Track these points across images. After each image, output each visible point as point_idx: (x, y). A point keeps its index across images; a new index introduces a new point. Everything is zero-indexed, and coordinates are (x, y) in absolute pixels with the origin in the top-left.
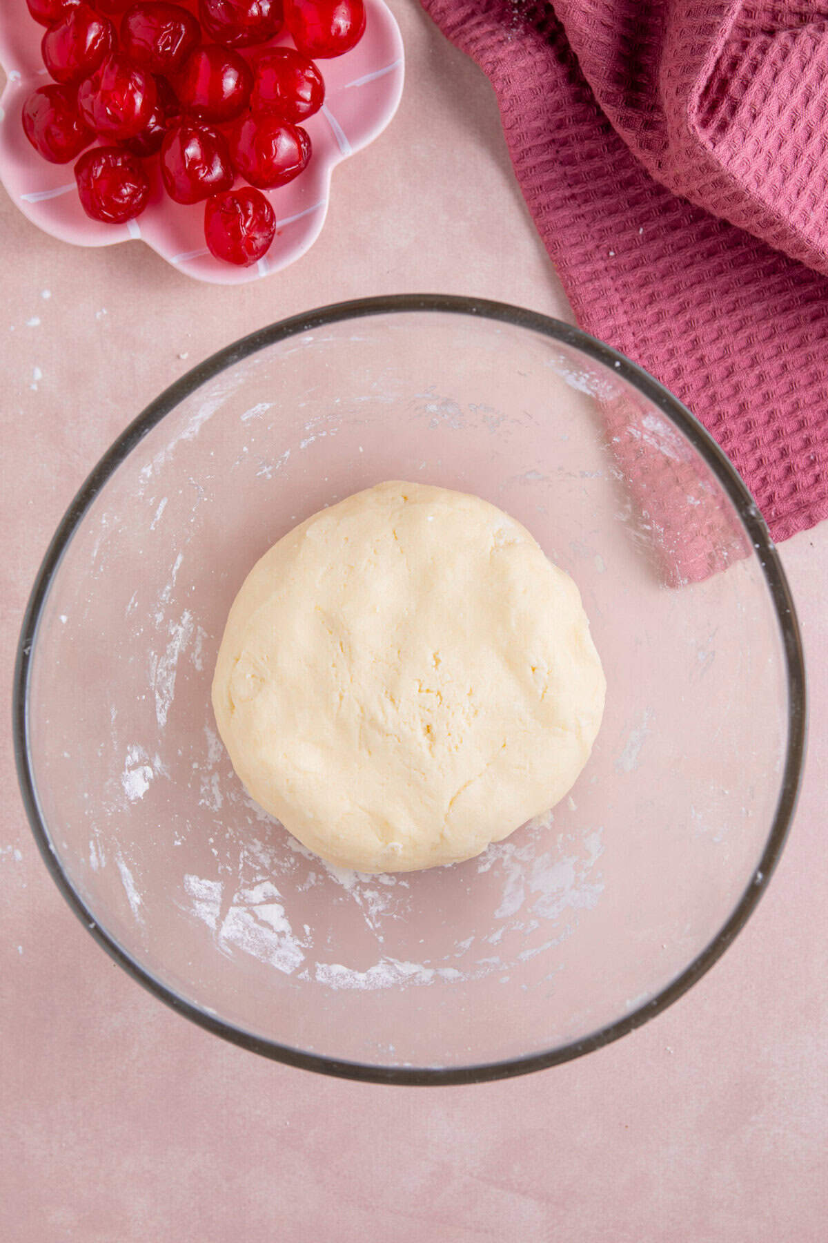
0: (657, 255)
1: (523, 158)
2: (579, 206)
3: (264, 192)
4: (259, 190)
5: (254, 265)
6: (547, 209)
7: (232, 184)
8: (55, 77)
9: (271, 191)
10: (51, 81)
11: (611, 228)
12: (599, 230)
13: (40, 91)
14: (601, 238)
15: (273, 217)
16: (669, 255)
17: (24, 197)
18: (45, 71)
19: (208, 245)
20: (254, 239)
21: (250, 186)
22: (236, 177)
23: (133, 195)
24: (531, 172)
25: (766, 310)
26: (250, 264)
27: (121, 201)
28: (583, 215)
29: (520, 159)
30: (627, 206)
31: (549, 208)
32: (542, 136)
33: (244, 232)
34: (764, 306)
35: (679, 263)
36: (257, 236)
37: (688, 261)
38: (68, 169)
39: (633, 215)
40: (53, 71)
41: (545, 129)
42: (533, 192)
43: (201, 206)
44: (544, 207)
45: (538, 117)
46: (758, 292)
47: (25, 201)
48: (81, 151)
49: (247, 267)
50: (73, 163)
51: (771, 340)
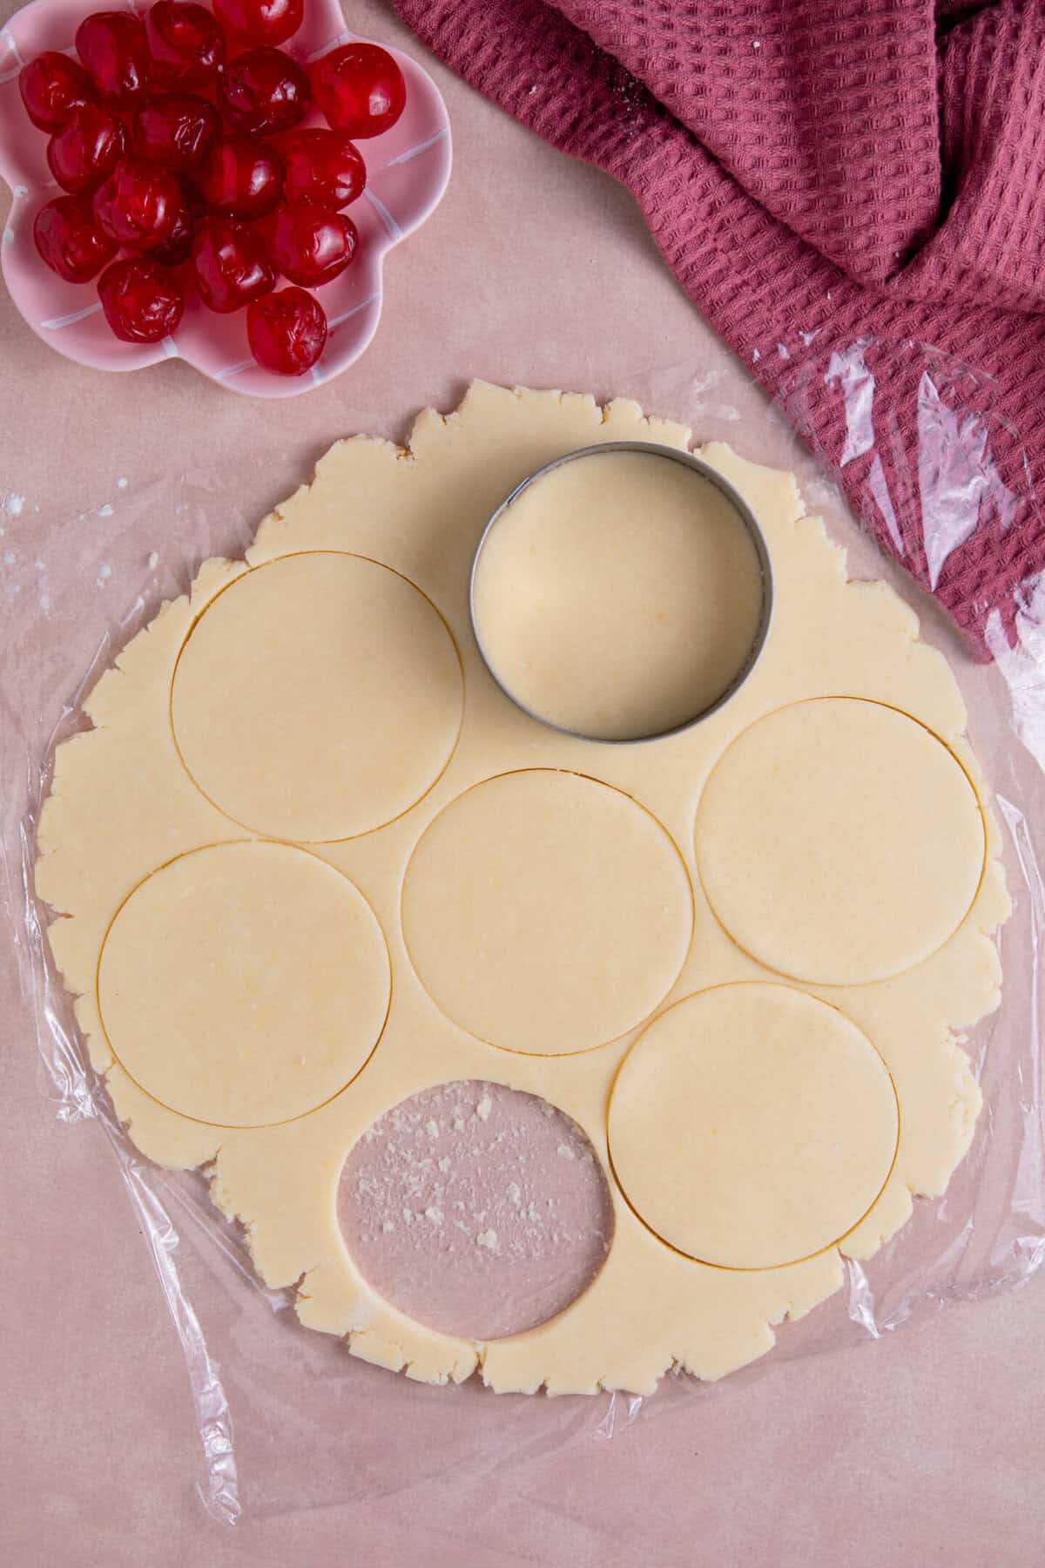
0: (852, 319)
1: (681, 256)
2: (754, 291)
3: (310, 290)
4: (306, 289)
5: (308, 372)
6: (721, 305)
7: (274, 285)
8: (66, 189)
9: (318, 289)
10: (62, 193)
11: (794, 306)
12: (782, 311)
13: (50, 205)
14: (786, 319)
15: (322, 317)
16: (865, 317)
17: (45, 324)
18: (54, 183)
19: (254, 355)
20: (305, 343)
21: (293, 285)
22: (277, 276)
23: (166, 310)
24: (692, 269)
25: (986, 343)
26: (303, 372)
27: (152, 318)
28: (760, 300)
29: (677, 259)
30: (805, 277)
31: (722, 303)
32: (694, 228)
33: (293, 337)
34: (983, 340)
35: (878, 322)
36: (307, 339)
37: (888, 316)
38: (90, 288)
39: (814, 285)
40: (63, 182)
41: (696, 220)
42: (701, 290)
43: (242, 313)
44: (717, 303)
45: (685, 209)
46: (972, 327)
47: (47, 329)
48: (102, 266)
49: (300, 375)
50: (95, 281)
51: (1001, 374)
